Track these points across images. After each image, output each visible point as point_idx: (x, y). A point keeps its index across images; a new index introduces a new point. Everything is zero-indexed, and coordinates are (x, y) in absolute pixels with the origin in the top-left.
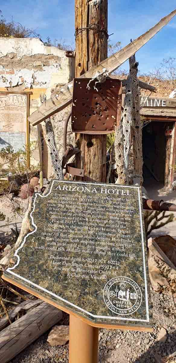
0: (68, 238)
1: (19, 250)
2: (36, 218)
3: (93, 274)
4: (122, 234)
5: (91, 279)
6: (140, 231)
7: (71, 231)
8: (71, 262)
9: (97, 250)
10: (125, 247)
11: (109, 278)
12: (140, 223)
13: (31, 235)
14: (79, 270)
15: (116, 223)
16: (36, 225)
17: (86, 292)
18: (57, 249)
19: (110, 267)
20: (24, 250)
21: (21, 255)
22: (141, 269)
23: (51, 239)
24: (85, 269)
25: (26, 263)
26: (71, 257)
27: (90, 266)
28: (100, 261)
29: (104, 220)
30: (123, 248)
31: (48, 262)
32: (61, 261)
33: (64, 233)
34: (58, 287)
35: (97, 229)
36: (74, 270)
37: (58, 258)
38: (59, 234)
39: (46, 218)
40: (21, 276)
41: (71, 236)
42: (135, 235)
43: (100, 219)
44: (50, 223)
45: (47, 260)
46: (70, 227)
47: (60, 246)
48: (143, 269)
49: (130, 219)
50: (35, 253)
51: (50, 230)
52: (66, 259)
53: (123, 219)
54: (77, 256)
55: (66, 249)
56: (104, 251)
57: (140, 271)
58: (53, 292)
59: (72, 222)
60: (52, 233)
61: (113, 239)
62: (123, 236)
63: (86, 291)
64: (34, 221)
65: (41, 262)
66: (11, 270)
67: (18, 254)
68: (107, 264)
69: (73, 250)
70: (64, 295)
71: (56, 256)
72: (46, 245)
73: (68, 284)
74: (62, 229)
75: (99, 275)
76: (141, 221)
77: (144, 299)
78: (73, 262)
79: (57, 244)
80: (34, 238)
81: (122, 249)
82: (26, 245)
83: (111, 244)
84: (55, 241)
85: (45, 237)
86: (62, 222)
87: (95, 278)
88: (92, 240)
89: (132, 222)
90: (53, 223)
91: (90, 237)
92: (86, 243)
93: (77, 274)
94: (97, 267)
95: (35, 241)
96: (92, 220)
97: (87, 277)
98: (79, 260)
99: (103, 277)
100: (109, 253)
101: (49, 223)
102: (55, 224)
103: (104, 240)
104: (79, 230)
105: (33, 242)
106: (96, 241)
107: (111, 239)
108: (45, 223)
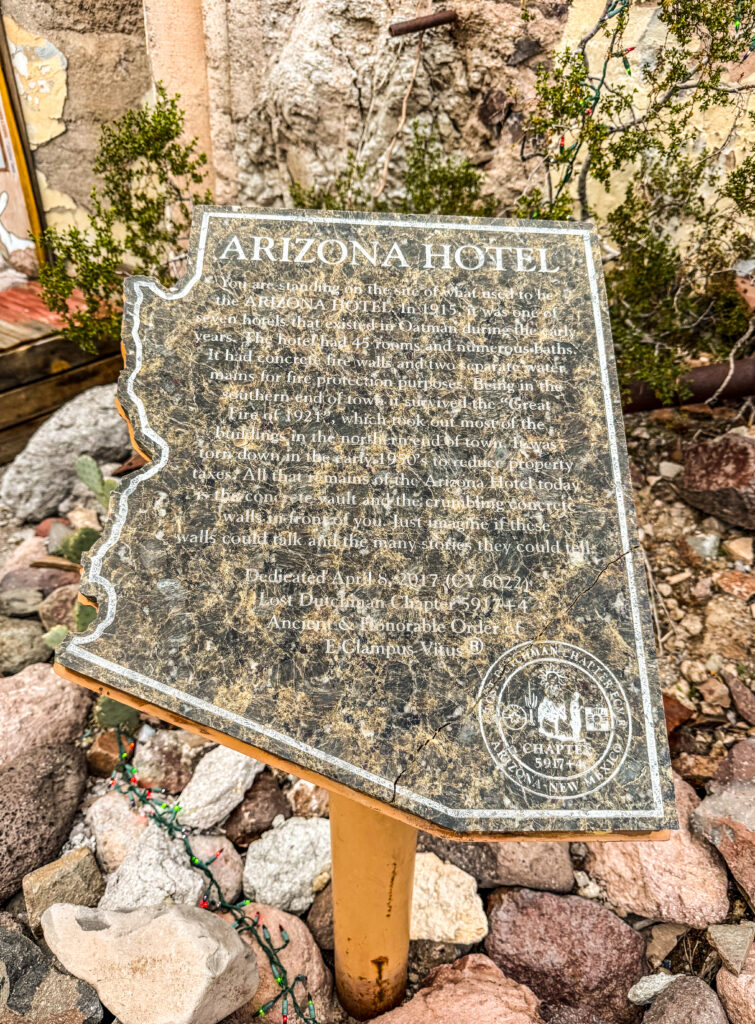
0: (309, 490)
1: (107, 554)
2: (155, 402)
3: (428, 638)
4: (532, 456)
5: (421, 656)
6: (603, 437)
7: (317, 458)
8: (333, 594)
9: (435, 536)
10: (545, 514)
11: (494, 649)
12: (601, 400)
13: (148, 484)
14: (370, 623)
15: (499, 410)
16: (164, 436)
17: (410, 715)
18: (270, 538)
19: (492, 604)
20: (126, 555)
21: (118, 576)
22: (619, 604)
23: (237, 498)
24: (394, 619)
25: (146, 610)
26: (332, 572)
27: (414, 605)
28: (451, 580)
29: (451, 397)
30: (539, 517)
31: (239, 599)
32: (290, 589)
33: (290, 469)
34: (294, 701)
35: (425, 442)
36: (349, 627)
37: (277, 578)
38: (269, 473)
39: (200, 402)
40: (132, 667)
41: (319, 478)
42: (588, 458)
43: (434, 395)
44: (223, 422)
45: (232, 592)
46: (308, 440)
47: (282, 526)
48: (627, 602)
49: (559, 388)
50: (178, 561)
51: (227, 456)
52: (313, 580)
53: (529, 387)
54: (357, 567)
55: (305, 538)
56: (461, 539)
57: (615, 615)
58: (277, 727)
59: (314, 415)
60: (238, 471)
61: (497, 483)
62: (537, 466)
63: (407, 710)
64: (150, 419)
65: (209, 603)
66: (89, 647)
67: (105, 573)
68: (481, 589)
69: (335, 541)
70: (322, 734)
71: (267, 569)
72: (218, 524)
73: (333, 684)
74: (278, 448)
75: (453, 638)
76: (607, 392)
77: (639, 730)
78: (341, 593)
79: (265, 517)
80: (163, 495)
81: (535, 521)
82: (134, 531)
83: (491, 504)
84: (255, 506)
85: (212, 491)
86: (273, 416)
87: (440, 652)
88: (410, 491)
89: (571, 397)
90: (234, 425)
91: (400, 481)
92: (387, 507)
93: (364, 640)
94: (444, 607)
95: (169, 511)
96: (401, 400)
97: (407, 651)
98: (367, 580)
99: (470, 647)
100: (486, 544)
101: (218, 422)
102: (243, 428)
103: (458, 491)
104: (350, 451)
105: (163, 513)
106: (427, 494)
107: (487, 481)
108: (199, 425)
